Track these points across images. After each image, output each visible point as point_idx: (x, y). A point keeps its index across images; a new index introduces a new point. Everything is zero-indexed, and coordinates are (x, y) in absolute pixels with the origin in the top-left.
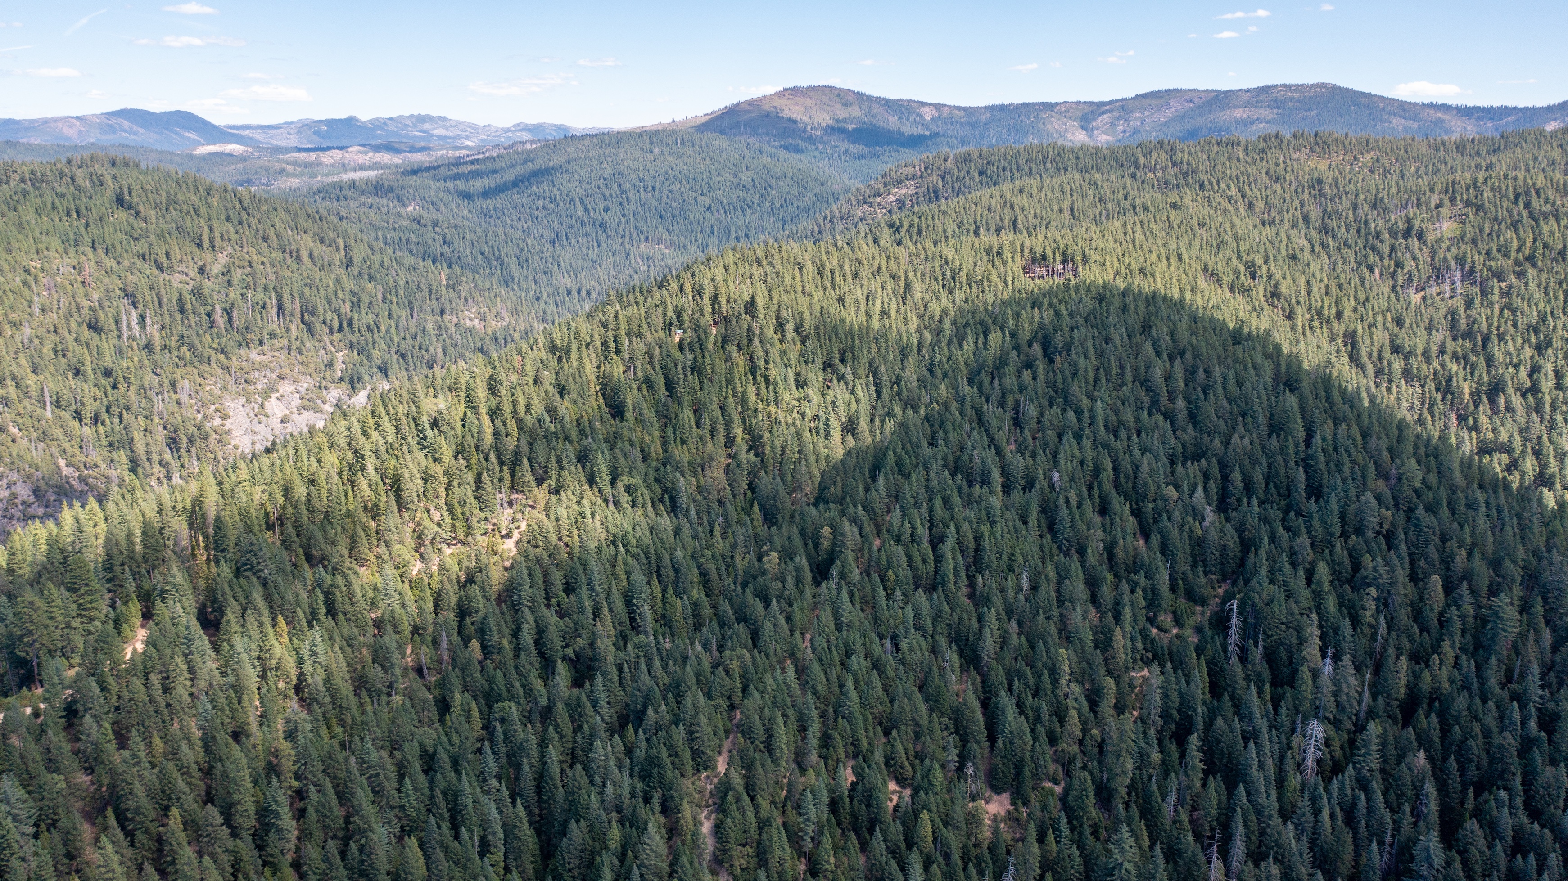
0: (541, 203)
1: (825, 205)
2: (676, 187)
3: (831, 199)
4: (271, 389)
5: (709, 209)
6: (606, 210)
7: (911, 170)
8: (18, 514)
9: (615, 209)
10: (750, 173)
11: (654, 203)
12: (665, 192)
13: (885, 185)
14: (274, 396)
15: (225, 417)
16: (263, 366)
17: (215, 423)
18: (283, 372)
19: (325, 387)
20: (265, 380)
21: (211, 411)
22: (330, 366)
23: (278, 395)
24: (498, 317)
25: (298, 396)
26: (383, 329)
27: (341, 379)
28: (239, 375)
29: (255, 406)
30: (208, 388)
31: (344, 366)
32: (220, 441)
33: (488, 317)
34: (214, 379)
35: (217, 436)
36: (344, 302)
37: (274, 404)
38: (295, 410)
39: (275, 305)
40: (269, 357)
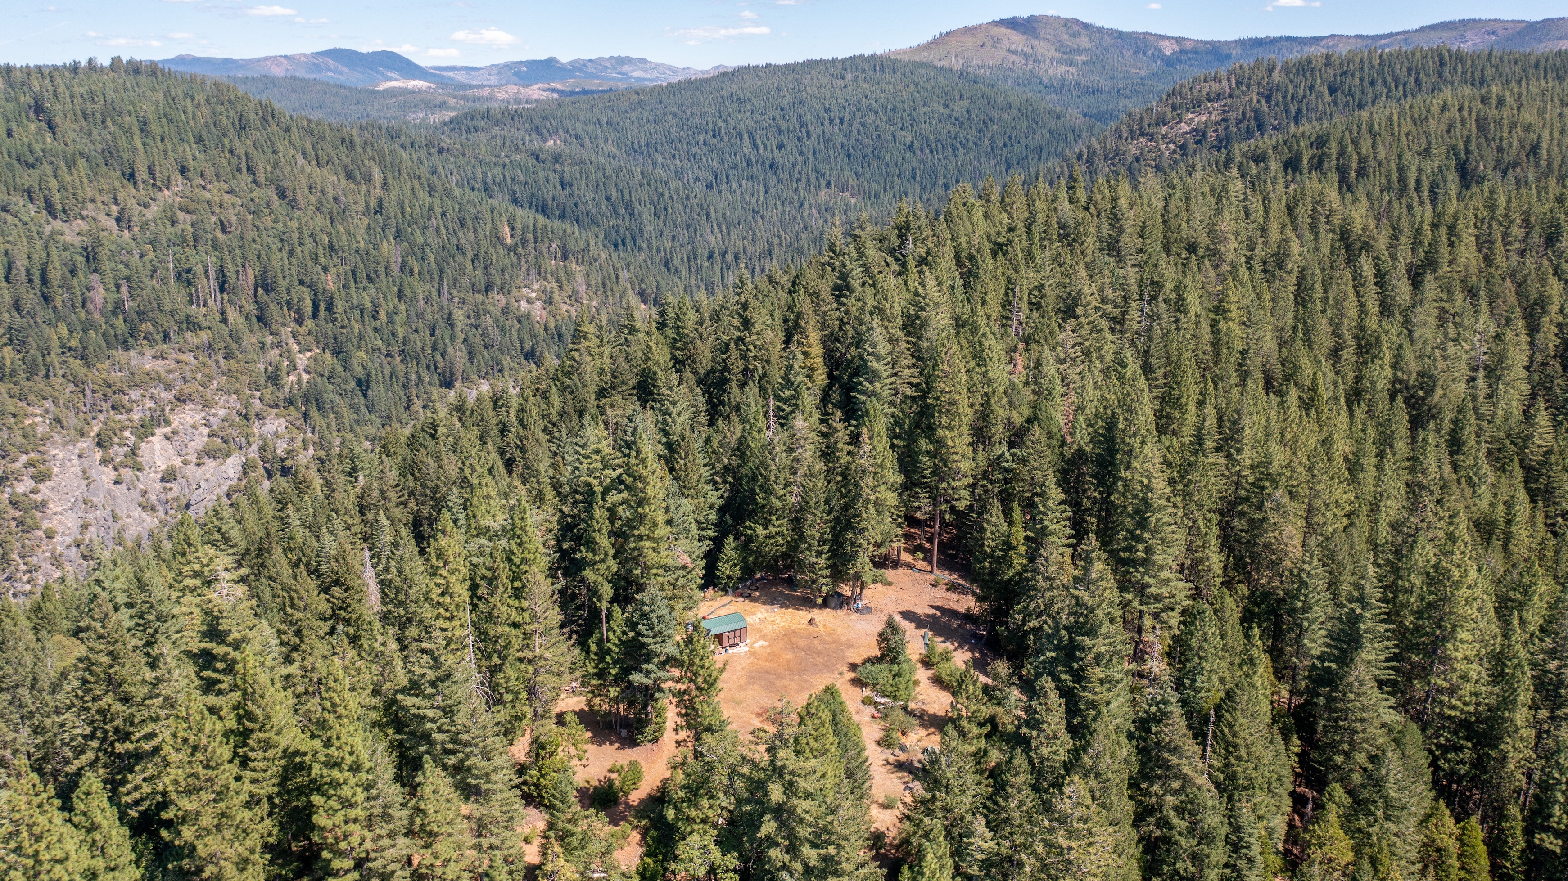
0: (701, 138)
1: (1062, 144)
2: (870, 119)
3: (1070, 137)
4: (158, 419)
5: (911, 147)
6: (780, 147)
7: (1215, 86)
9: (791, 145)
10: (965, 103)
11: (840, 139)
12: (856, 125)
13: (1174, 108)
14: (159, 431)
15: (41, 477)
16: (155, 378)
17: (20, 489)
18: (188, 389)
19: (258, 416)
20: (150, 404)
21: (18, 465)
22: (274, 378)
23: (168, 430)
24: (574, 297)
25: (206, 431)
26: (383, 315)
27: (290, 401)
28: (99, 395)
29: (118, 452)
30: (28, 422)
31: (305, 377)
32: (20, 523)
33: (557, 297)
34: (48, 404)
35: (18, 514)
36: (325, 269)
37: (157, 447)
38: (193, 458)
39: (212, 274)
40: (170, 364)
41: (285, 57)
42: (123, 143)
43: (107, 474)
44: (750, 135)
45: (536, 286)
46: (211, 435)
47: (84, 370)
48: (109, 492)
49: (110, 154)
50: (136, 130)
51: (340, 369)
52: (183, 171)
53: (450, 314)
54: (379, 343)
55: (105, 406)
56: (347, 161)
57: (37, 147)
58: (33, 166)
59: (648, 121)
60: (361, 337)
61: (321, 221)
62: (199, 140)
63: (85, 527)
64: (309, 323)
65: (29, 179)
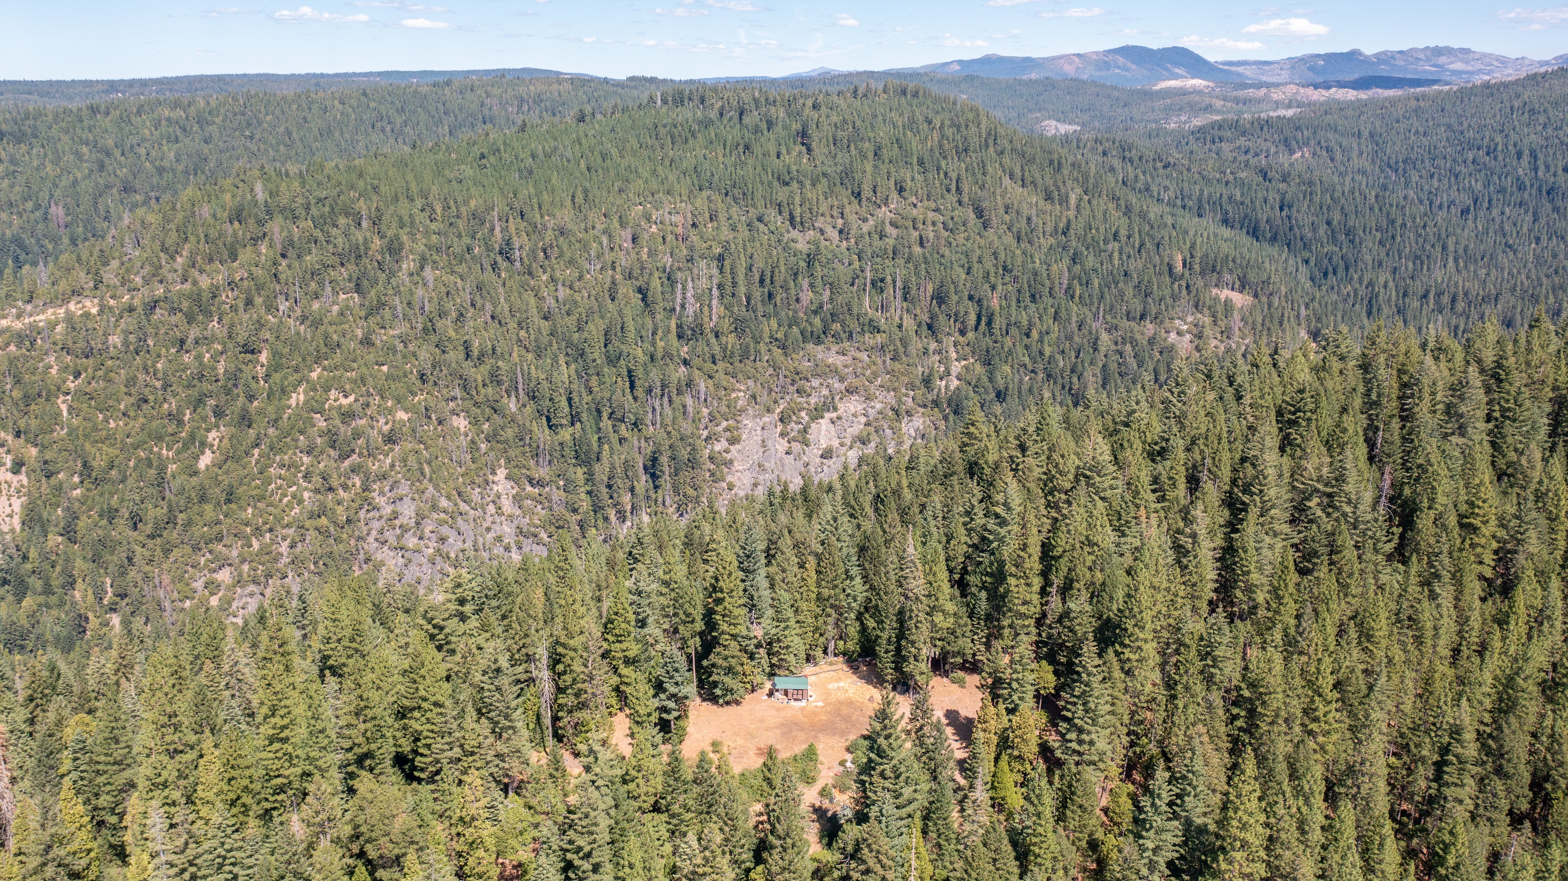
0: (1470, 156)
4: (828, 405)
8: (392, 541)
14: (828, 415)
15: (733, 441)
16: (834, 371)
17: (718, 447)
18: (856, 382)
19: (908, 412)
20: (825, 392)
21: (720, 428)
22: (927, 382)
23: (834, 415)
24: (1227, 333)
25: (863, 420)
26: (1035, 334)
27: (936, 403)
28: (789, 380)
29: (794, 428)
30: (734, 395)
31: (956, 383)
32: (713, 475)
33: (1208, 332)
34: (750, 383)
35: (712, 467)
36: (993, 288)
37: (824, 428)
38: (848, 441)
39: (899, 284)
40: (848, 359)
41: (1078, 55)
42: (857, 165)
43: (782, 445)
44: (1534, 155)
45: (1190, 319)
46: (867, 424)
47: (782, 358)
48: (781, 460)
49: (846, 175)
50: (871, 155)
51: (985, 379)
52: (901, 190)
53: (1097, 339)
54: (1027, 359)
55: (792, 389)
56: (1049, 182)
57: (794, 168)
58: (787, 184)
59: (1417, 132)
60: (1010, 353)
61: (1009, 239)
62: (921, 162)
63: (755, 485)
64: (971, 335)
65: (782, 194)
